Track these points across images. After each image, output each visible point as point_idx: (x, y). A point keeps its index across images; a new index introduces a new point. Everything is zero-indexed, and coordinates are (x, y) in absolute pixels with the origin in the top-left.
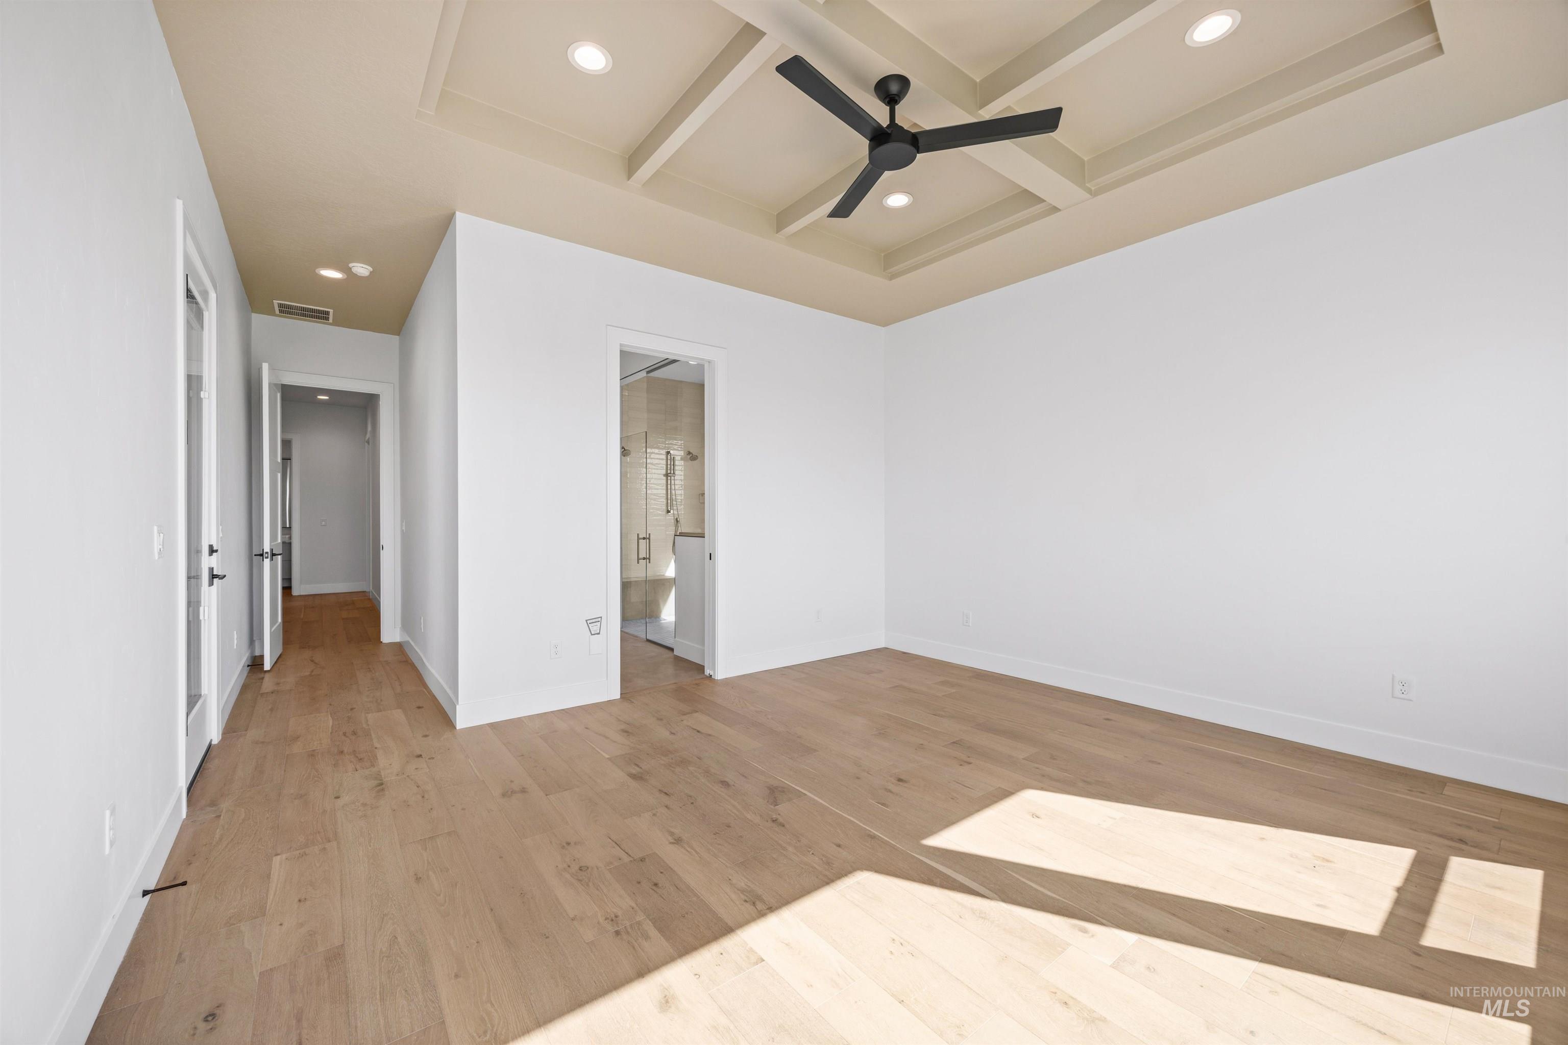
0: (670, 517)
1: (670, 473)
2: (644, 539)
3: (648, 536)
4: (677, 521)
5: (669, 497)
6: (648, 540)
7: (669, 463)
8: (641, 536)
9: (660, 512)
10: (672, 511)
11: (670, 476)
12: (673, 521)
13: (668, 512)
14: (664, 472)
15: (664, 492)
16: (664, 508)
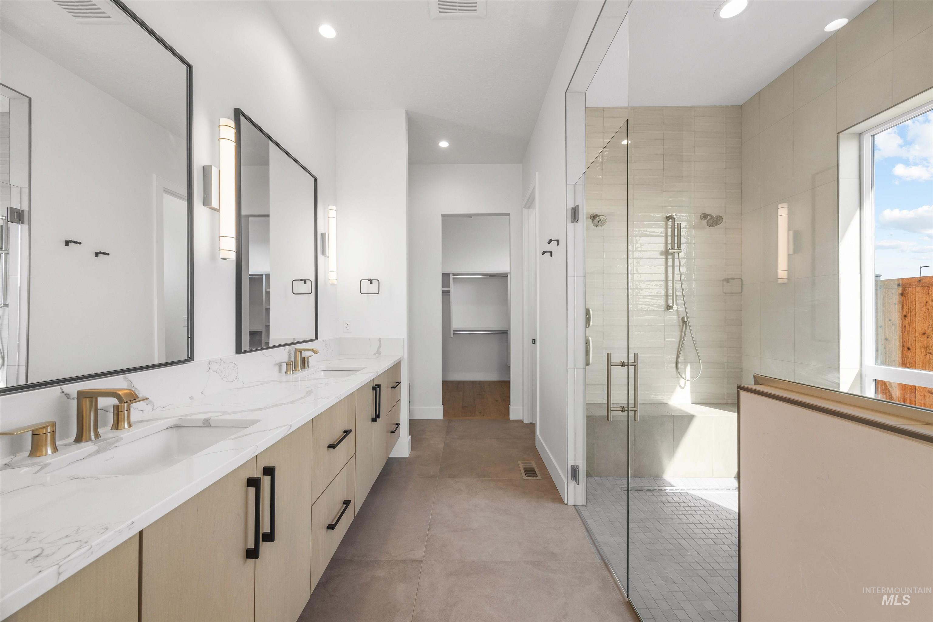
0: (672, 316)
1: (672, 249)
2: (623, 365)
3: (632, 359)
4: (684, 322)
5: (670, 284)
6: (632, 369)
7: (670, 233)
8: (615, 359)
9: (655, 309)
10: (675, 307)
11: (672, 254)
12: (676, 322)
13: (669, 308)
14: (662, 248)
15: (662, 277)
16: (662, 301)
